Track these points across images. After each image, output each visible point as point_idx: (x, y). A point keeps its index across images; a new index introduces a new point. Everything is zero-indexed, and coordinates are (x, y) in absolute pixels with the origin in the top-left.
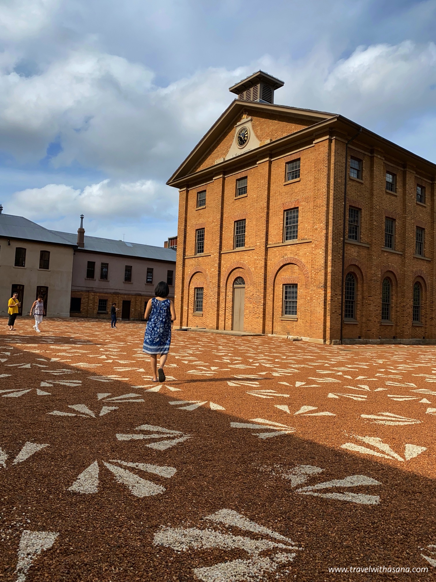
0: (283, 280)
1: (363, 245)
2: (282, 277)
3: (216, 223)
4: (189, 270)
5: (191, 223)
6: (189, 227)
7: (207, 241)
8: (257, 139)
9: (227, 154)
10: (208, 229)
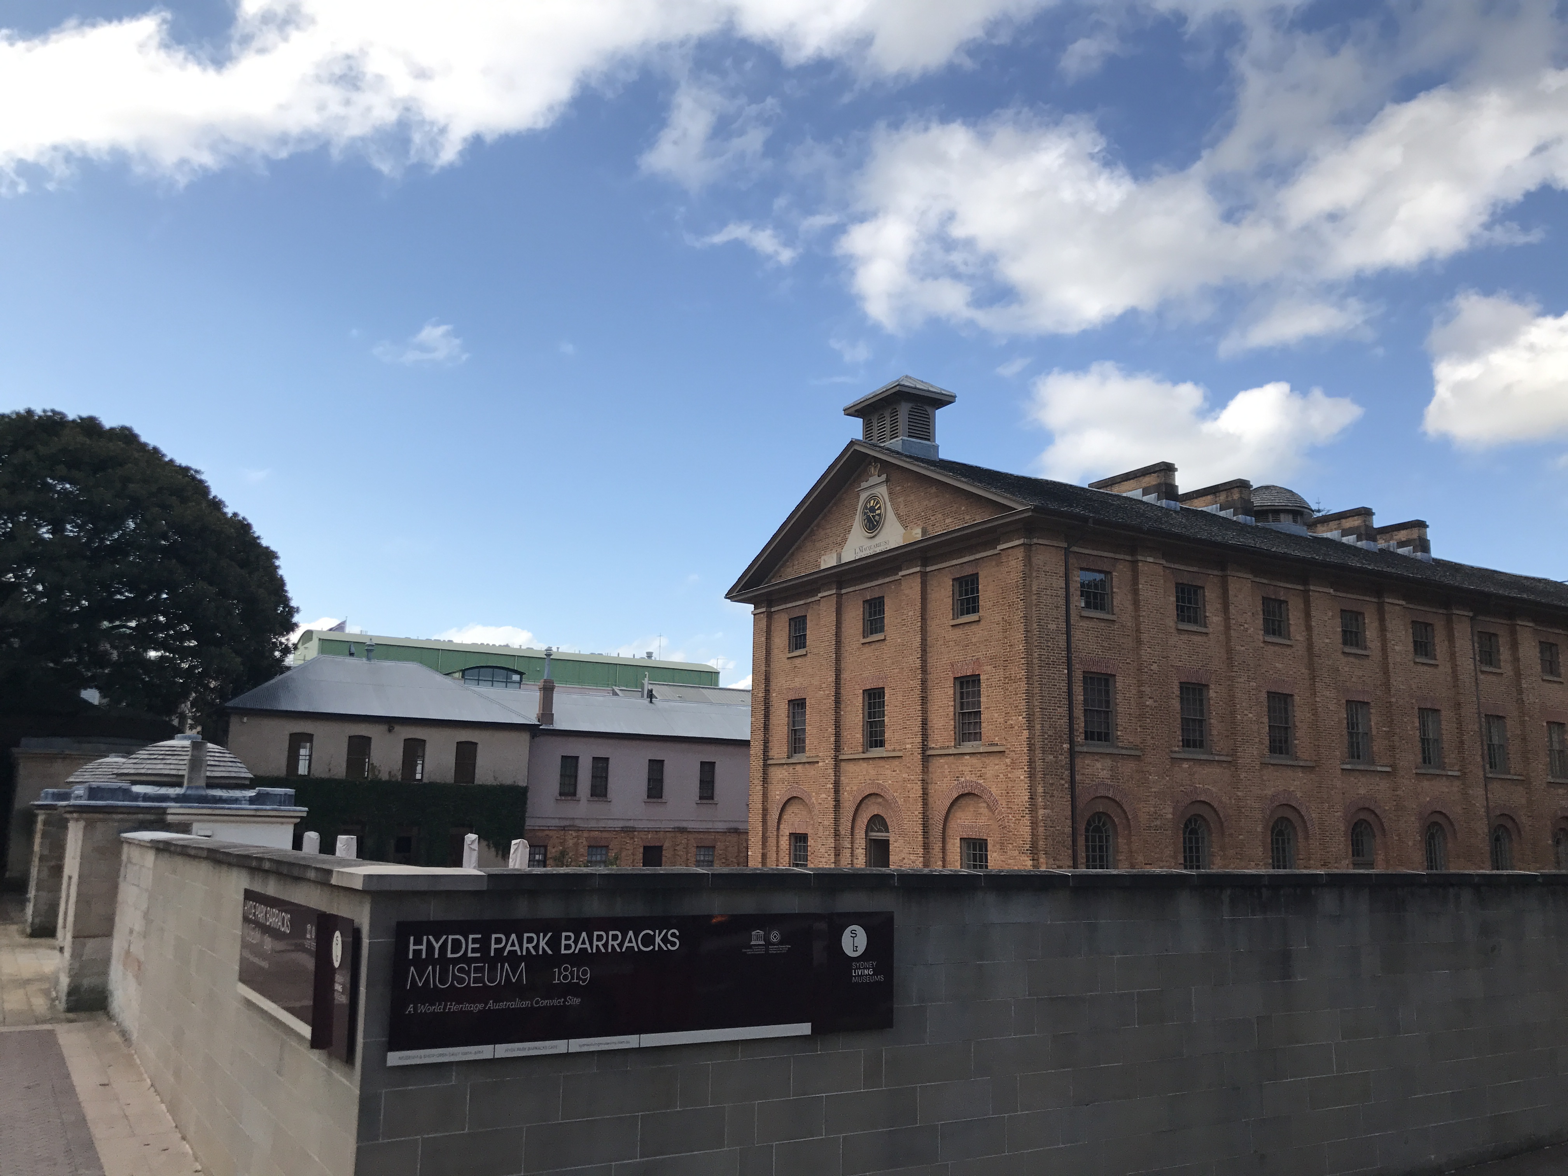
0: (960, 829)
1: (1124, 752)
2: (959, 821)
3: (827, 692)
4: (777, 793)
5: (778, 684)
6: (775, 694)
7: (810, 727)
8: (899, 523)
9: (845, 544)
10: (813, 701)
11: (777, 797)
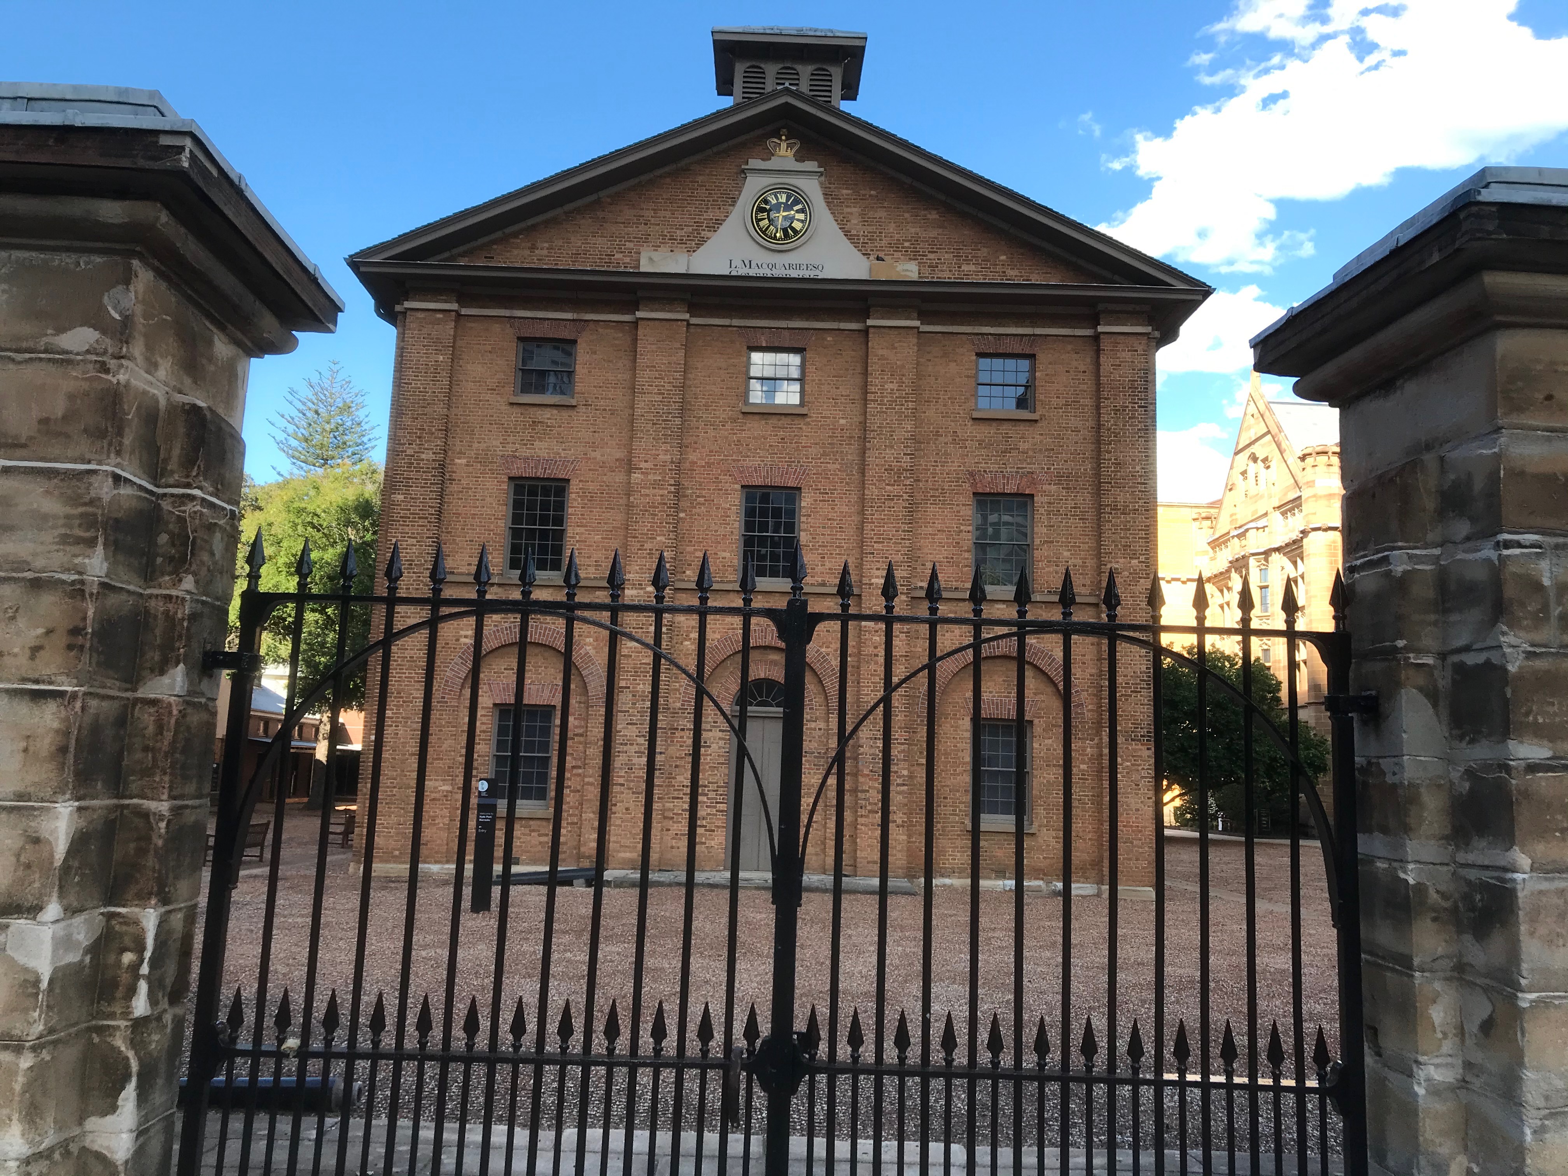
2: (968, 694)
3: (651, 477)
4: (462, 633)
5: (476, 445)
6: (464, 461)
7: (582, 529)
8: (852, 246)
9: (698, 246)
10: (591, 487)
11: (463, 640)
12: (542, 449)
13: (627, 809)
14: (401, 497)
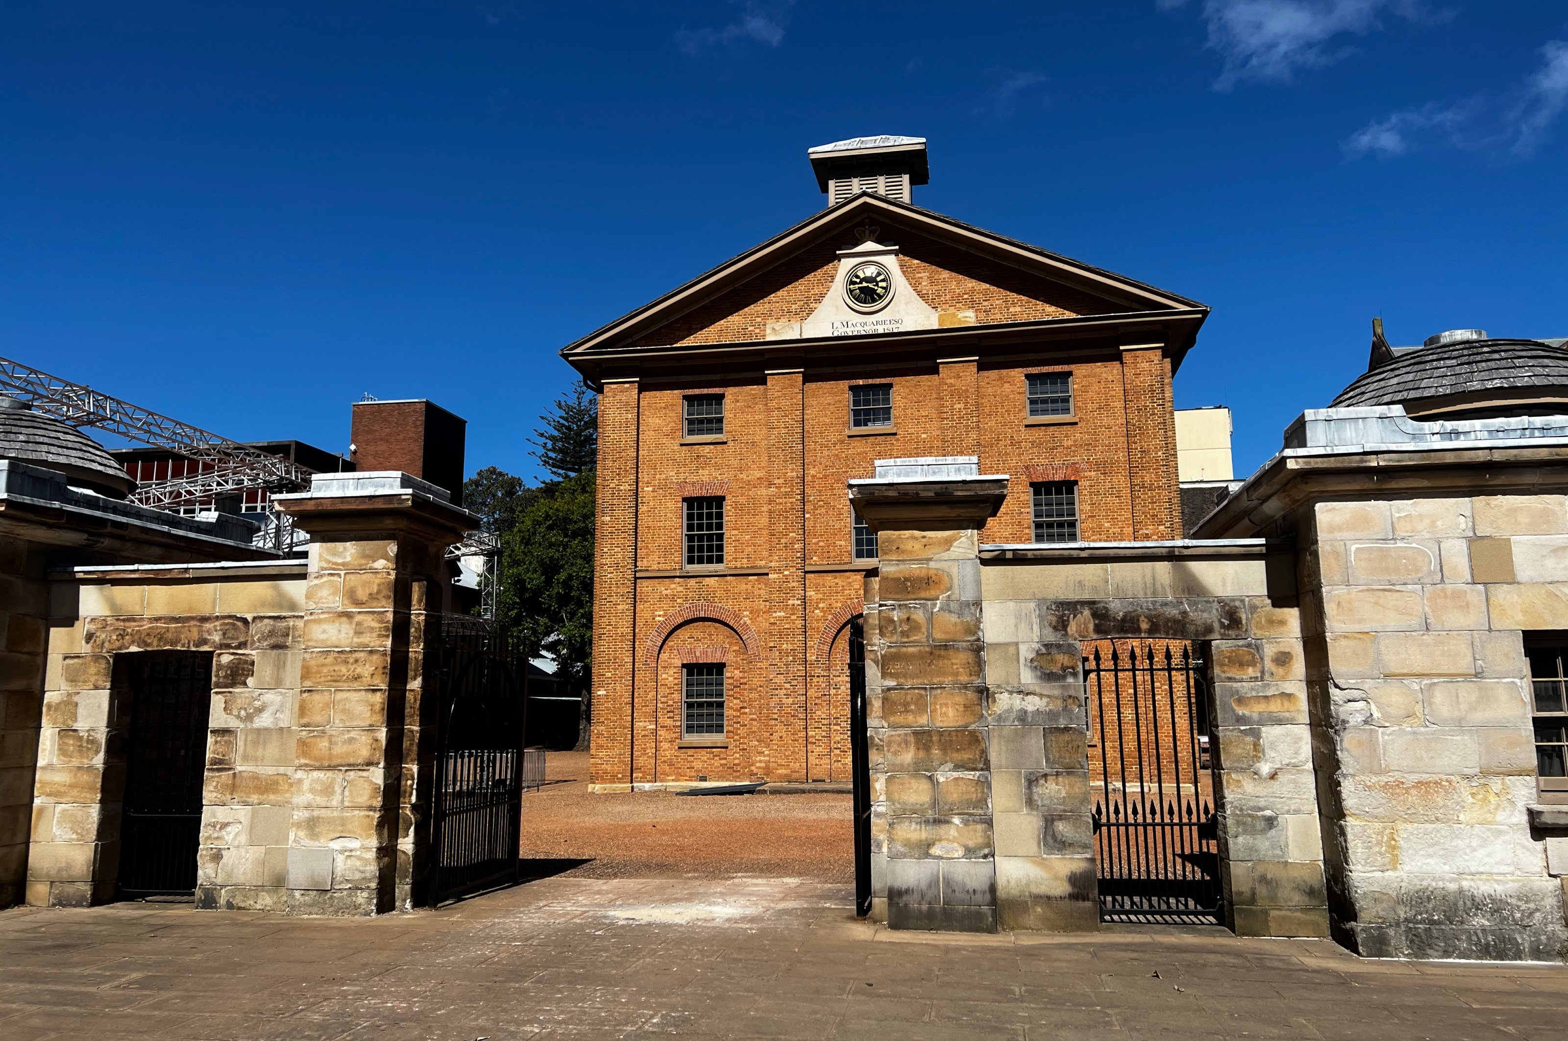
3: (783, 490)
4: (657, 613)
5: (658, 476)
6: (650, 489)
7: (736, 532)
8: (923, 302)
9: (808, 315)
10: (742, 500)
11: (658, 619)
12: (705, 475)
13: (781, 737)
14: (608, 518)
